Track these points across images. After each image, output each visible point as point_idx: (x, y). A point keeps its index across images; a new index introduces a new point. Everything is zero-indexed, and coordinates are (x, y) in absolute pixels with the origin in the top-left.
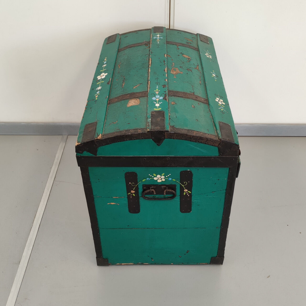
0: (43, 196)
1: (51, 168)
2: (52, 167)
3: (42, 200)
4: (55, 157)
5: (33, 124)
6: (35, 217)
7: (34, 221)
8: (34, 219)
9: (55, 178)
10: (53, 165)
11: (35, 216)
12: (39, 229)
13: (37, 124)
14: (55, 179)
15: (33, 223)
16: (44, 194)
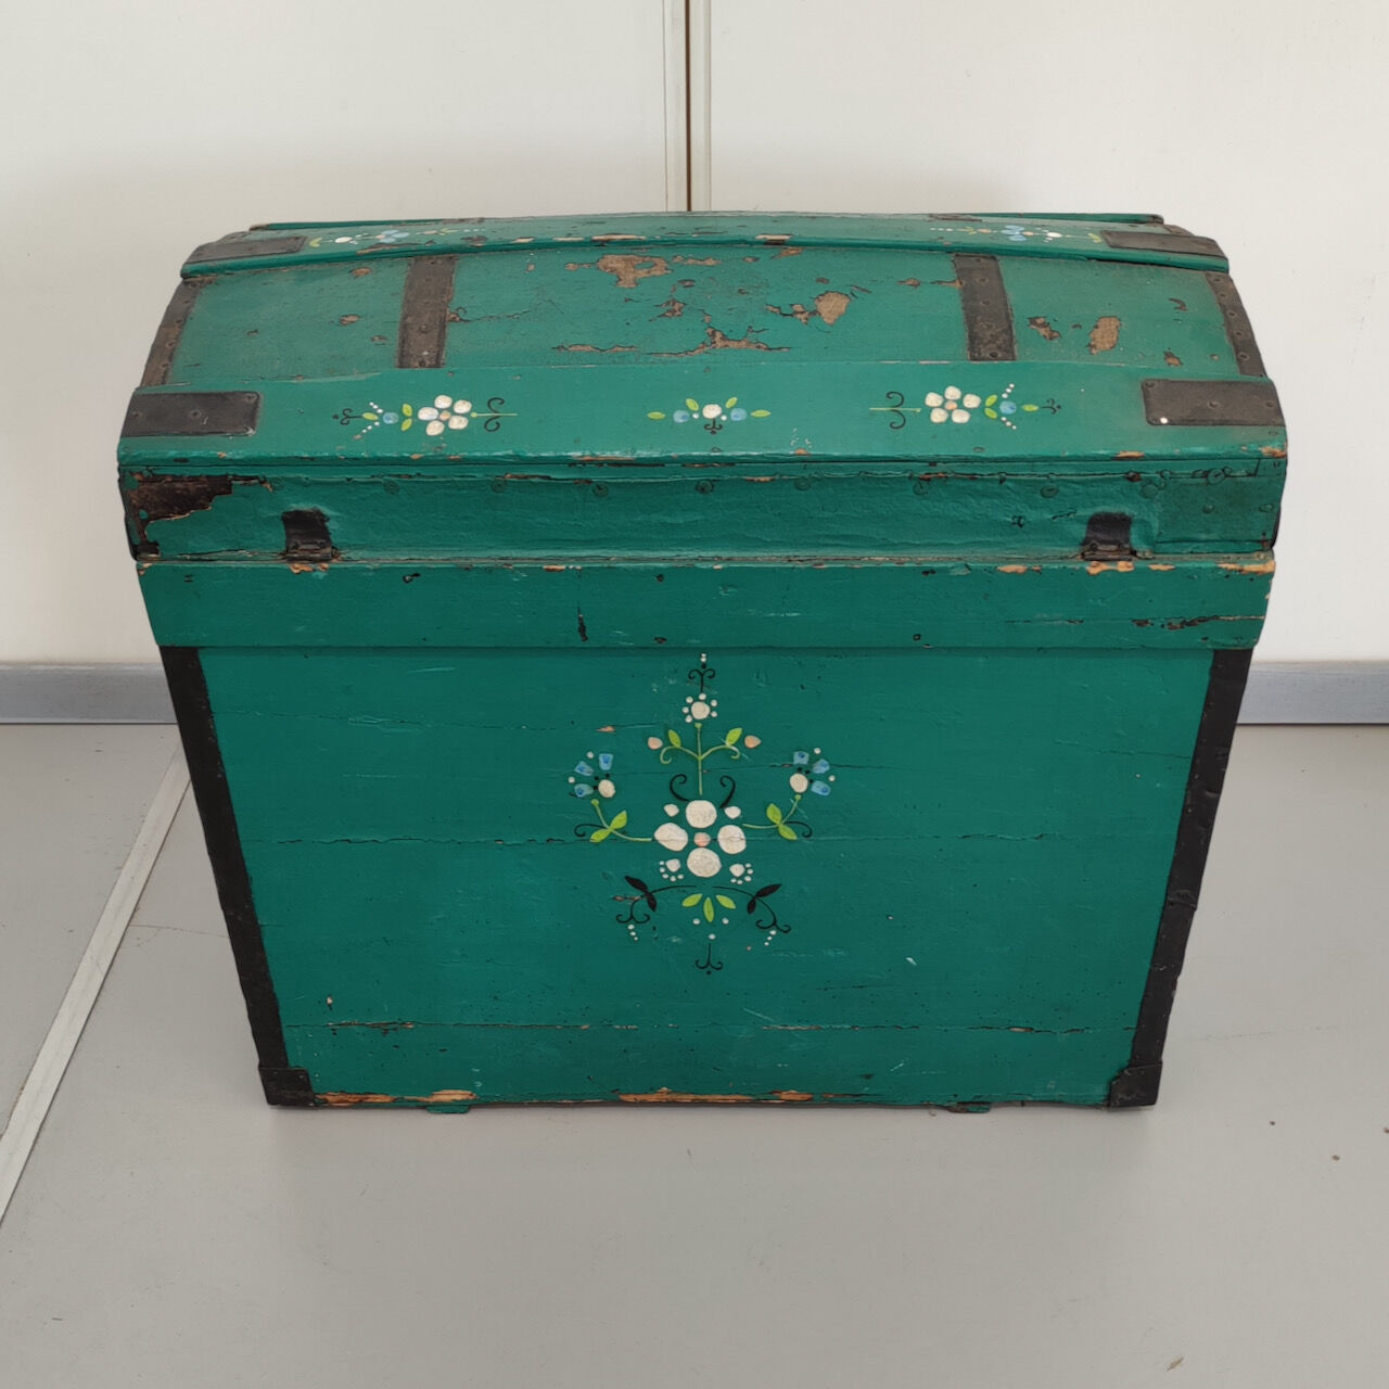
0: (69, 994)
1: (120, 868)
2: (124, 864)
3: (65, 1011)
4: (143, 821)
5: (42, 668)
6: (22, 1089)
7: (14, 1106)
8: (18, 1098)
9: (135, 910)
10: (129, 855)
11: (25, 1082)
12: (35, 1142)
13: (61, 668)
14: (136, 915)
15: (11, 1114)
16: (76, 986)
